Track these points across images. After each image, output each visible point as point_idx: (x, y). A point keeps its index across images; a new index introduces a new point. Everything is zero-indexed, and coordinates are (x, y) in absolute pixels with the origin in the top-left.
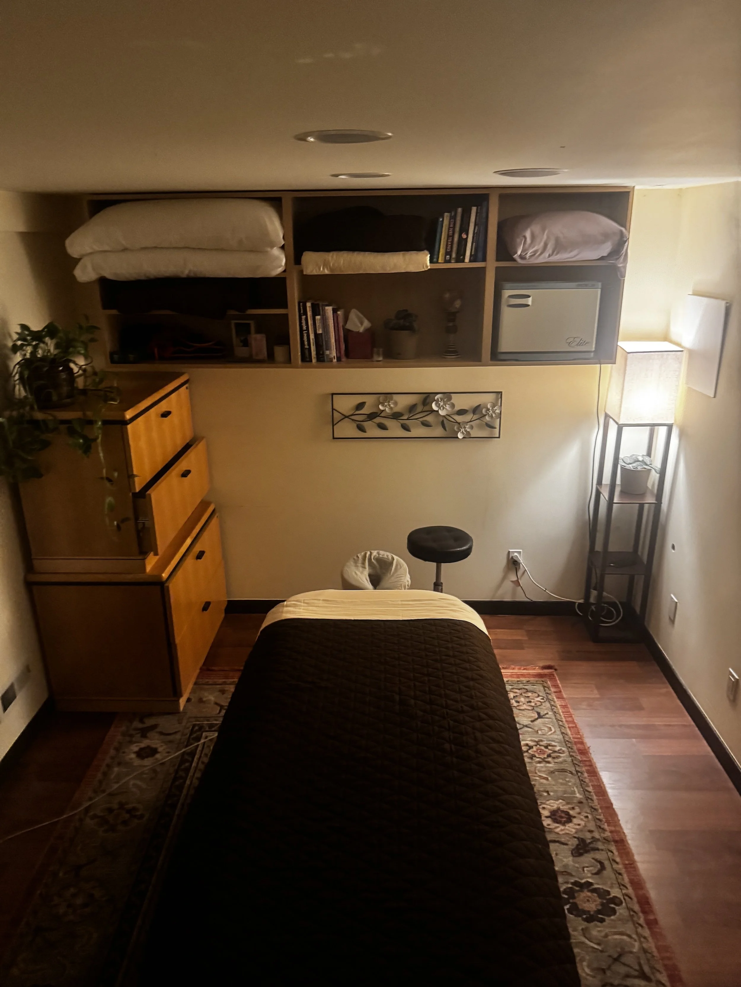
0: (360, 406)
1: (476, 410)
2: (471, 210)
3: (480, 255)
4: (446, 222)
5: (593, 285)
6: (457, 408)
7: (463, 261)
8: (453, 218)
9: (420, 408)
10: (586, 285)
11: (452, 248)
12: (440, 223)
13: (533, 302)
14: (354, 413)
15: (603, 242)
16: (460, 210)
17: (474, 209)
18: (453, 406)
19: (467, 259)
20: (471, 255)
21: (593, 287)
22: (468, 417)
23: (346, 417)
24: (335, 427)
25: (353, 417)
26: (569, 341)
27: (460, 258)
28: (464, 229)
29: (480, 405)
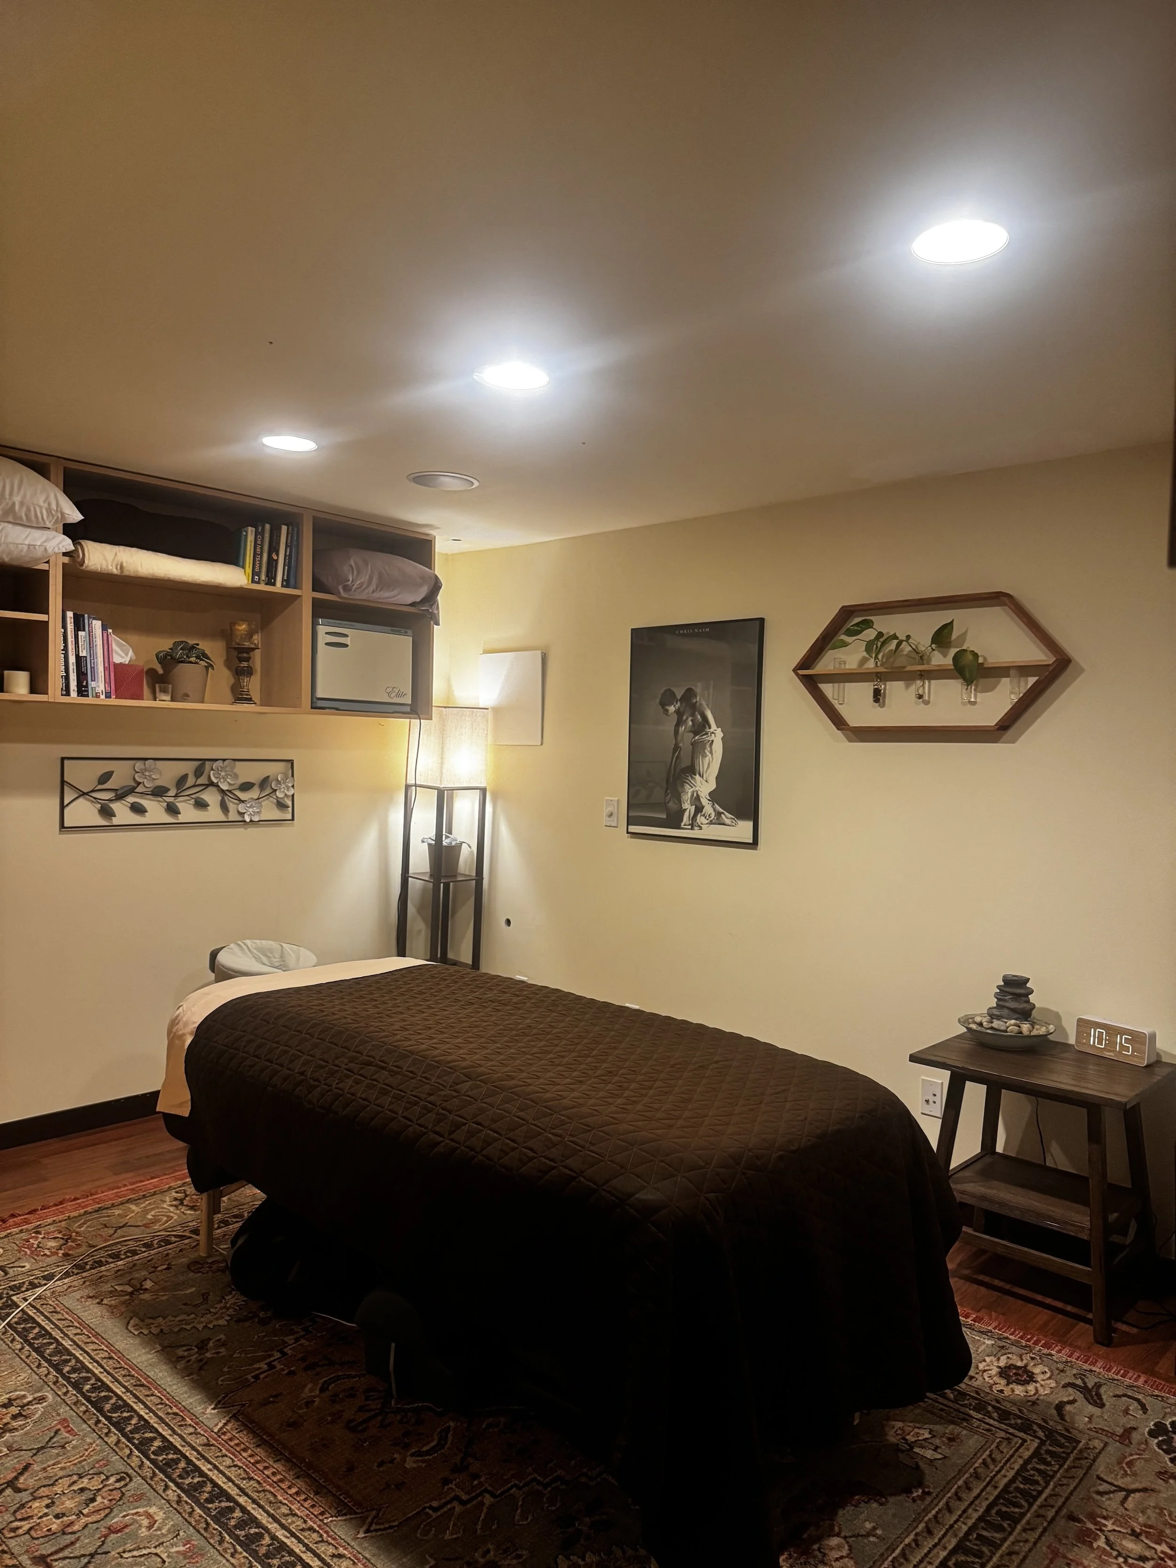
0: (106, 777)
1: (264, 783)
2: (280, 529)
3: (292, 581)
4: (251, 538)
5: (406, 632)
6: (242, 780)
7: (274, 584)
8: (259, 534)
9: (191, 781)
10: (400, 631)
11: (260, 567)
12: (243, 537)
13: (351, 641)
14: (96, 789)
15: (421, 585)
16: (268, 526)
17: (284, 528)
18: (236, 776)
19: (279, 583)
20: (283, 580)
21: (405, 634)
22: (254, 793)
23: (84, 794)
24: (66, 811)
25: (95, 795)
26: (388, 690)
27: (271, 581)
28: (274, 548)
29: (268, 777)
